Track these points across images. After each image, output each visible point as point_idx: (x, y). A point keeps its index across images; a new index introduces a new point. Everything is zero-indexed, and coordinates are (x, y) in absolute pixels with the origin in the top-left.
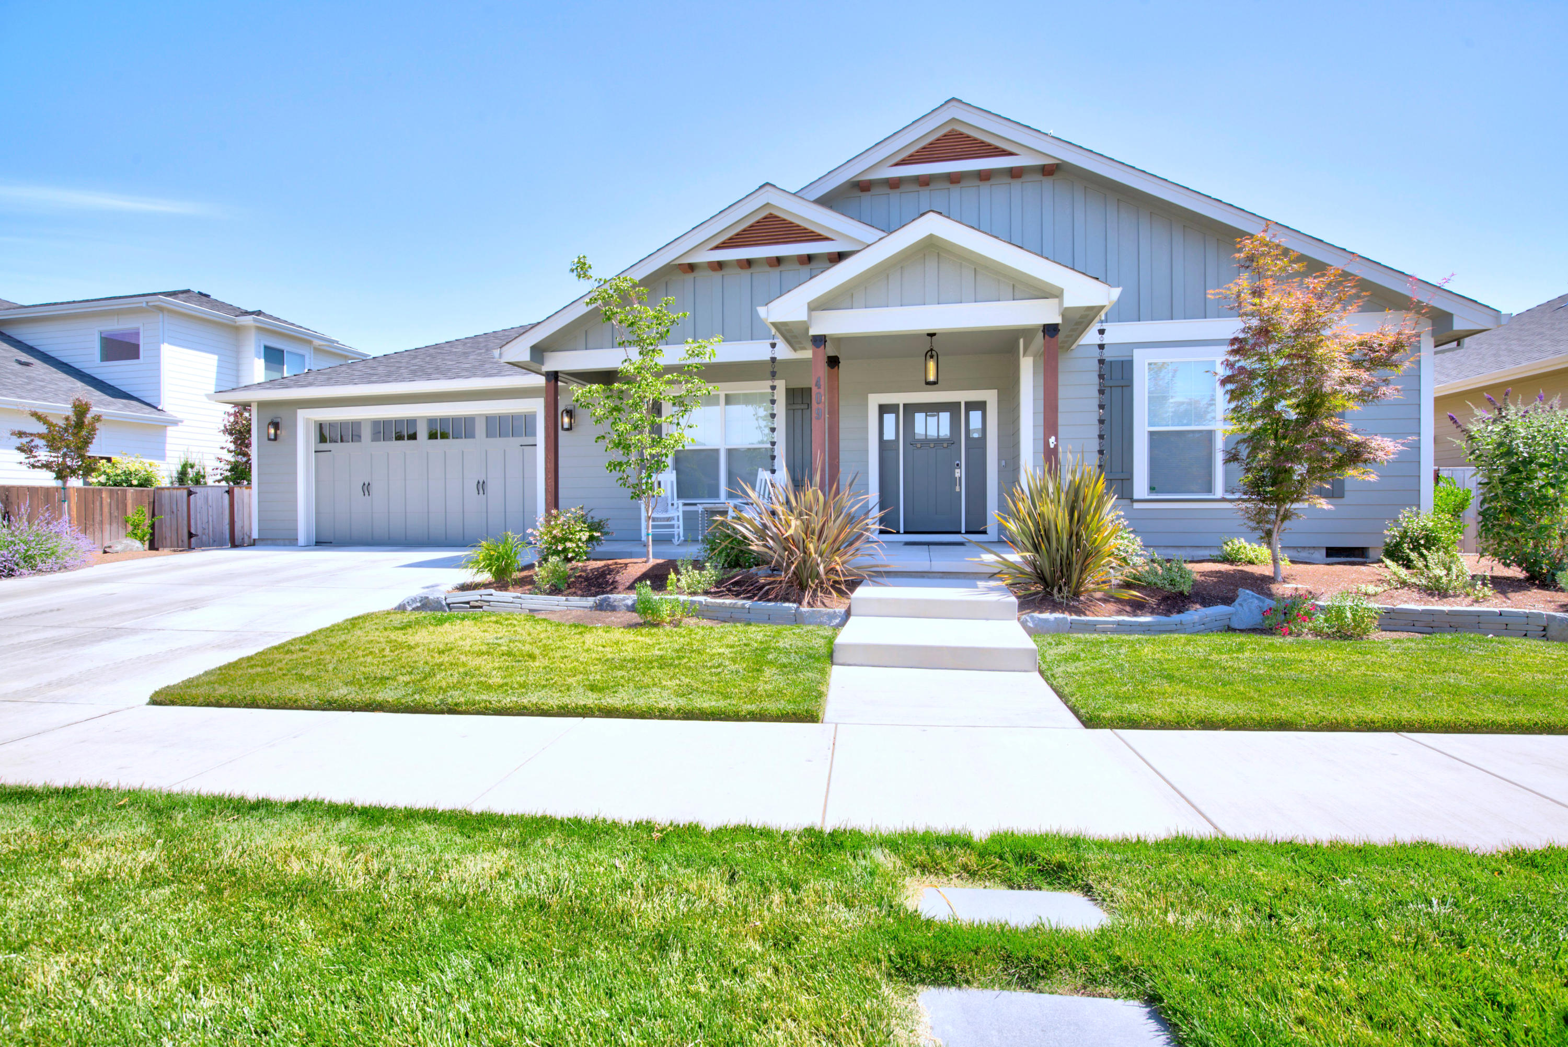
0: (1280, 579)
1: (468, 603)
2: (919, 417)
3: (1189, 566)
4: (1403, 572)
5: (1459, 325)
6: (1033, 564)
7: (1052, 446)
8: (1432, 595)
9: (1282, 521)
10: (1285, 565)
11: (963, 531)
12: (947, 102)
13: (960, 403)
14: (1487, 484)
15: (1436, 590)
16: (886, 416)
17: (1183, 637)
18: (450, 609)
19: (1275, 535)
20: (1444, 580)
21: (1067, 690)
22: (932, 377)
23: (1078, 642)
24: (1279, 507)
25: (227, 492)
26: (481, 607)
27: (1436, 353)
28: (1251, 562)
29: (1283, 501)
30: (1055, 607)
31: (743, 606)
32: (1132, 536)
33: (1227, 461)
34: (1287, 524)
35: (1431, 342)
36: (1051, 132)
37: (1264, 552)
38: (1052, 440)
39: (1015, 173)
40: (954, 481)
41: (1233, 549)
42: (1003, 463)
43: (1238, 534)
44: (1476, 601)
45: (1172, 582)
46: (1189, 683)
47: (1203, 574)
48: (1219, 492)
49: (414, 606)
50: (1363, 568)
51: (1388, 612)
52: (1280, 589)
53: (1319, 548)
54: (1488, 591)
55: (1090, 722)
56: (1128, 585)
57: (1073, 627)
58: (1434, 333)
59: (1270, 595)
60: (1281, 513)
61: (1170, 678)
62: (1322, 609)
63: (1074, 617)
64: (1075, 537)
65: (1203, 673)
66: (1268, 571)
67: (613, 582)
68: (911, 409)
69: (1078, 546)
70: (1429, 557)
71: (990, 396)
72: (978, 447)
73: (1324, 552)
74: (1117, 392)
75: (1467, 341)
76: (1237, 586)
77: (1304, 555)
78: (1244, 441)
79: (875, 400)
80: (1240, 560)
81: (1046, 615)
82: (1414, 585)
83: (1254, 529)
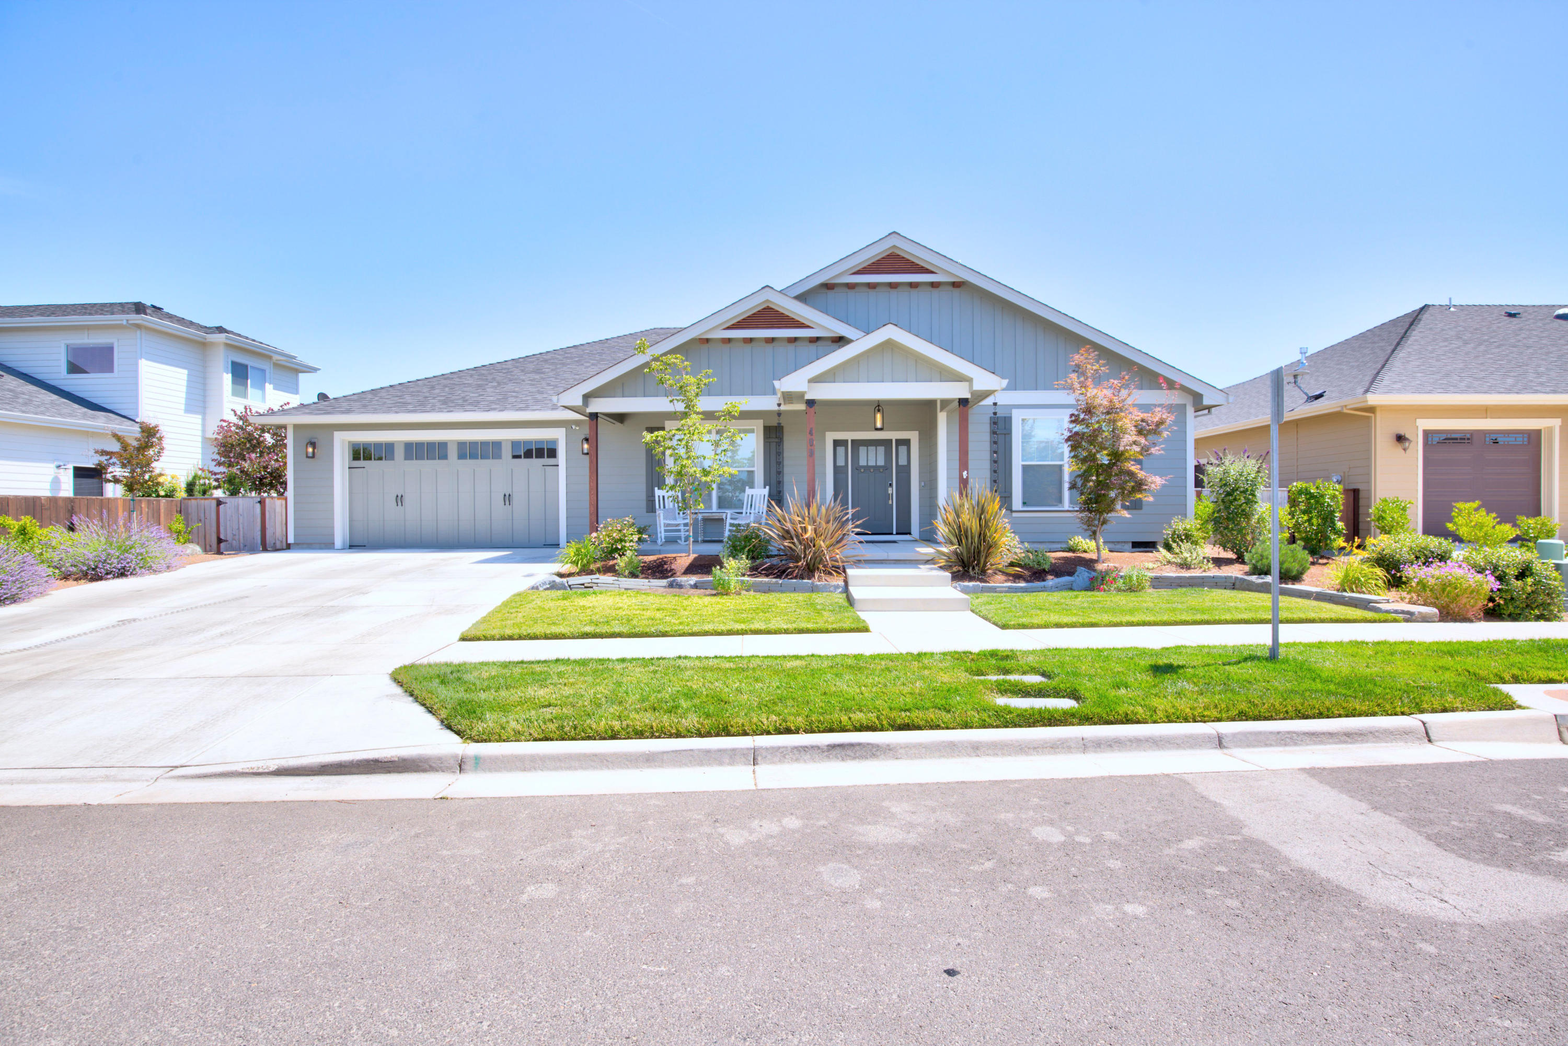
0: (1101, 561)
1: (583, 584)
2: (863, 450)
3: (1048, 554)
4: (1169, 556)
5: (1206, 402)
6: (955, 553)
7: (965, 477)
8: (1182, 568)
9: (1102, 525)
10: (1105, 552)
11: (894, 533)
12: (890, 234)
13: (891, 440)
14: (1216, 502)
15: (1185, 566)
16: (838, 448)
17: (1045, 594)
18: (571, 589)
19: (1098, 533)
20: (1189, 559)
21: (989, 616)
22: (879, 425)
23: (989, 597)
24: (1100, 516)
25: (260, 502)
26: (592, 587)
27: (1196, 417)
28: (1085, 551)
29: (1101, 513)
30: (971, 579)
31: (777, 583)
32: (1013, 535)
33: (1070, 488)
34: (1105, 526)
35: (1192, 410)
36: (960, 261)
37: (1092, 544)
38: (965, 473)
39: (934, 285)
40: (888, 497)
41: (1074, 543)
42: (923, 484)
43: (1077, 534)
44: (1204, 571)
45: (1039, 563)
46: (1049, 610)
47: (1056, 559)
48: (1066, 505)
49: (545, 587)
50: (1150, 554)
51: (1156, 578)
52: (1100, 567)
53: (1128, 542)
54: (1211, 565)
55: (1004, 627)
56: (1012, 564)
57: (983, 590)
58: (1194, 405)
59: (1095, 570)
60: (1101, 520)
61: (1041, 609)
62: (1121, 577)
63: (983, 584)
64: (982, 536)
65: (1056, 607)
66: (1094, 556)
67: (671, 570)
68: (857, 444)
69: (984, 542)
70: (1182, 546)
71: (913, 436)
72: (904, 472)
73: (1130, 545)
74: (1001, 438)
75: (1213, 410)
76: (1076, 566)
77: (1118, 547)
78: (1079, 476)
79: (831, 436)
80: (1079, 550)
81: (966, 583)
82: (1174, 563)
83: (1086, 530)
